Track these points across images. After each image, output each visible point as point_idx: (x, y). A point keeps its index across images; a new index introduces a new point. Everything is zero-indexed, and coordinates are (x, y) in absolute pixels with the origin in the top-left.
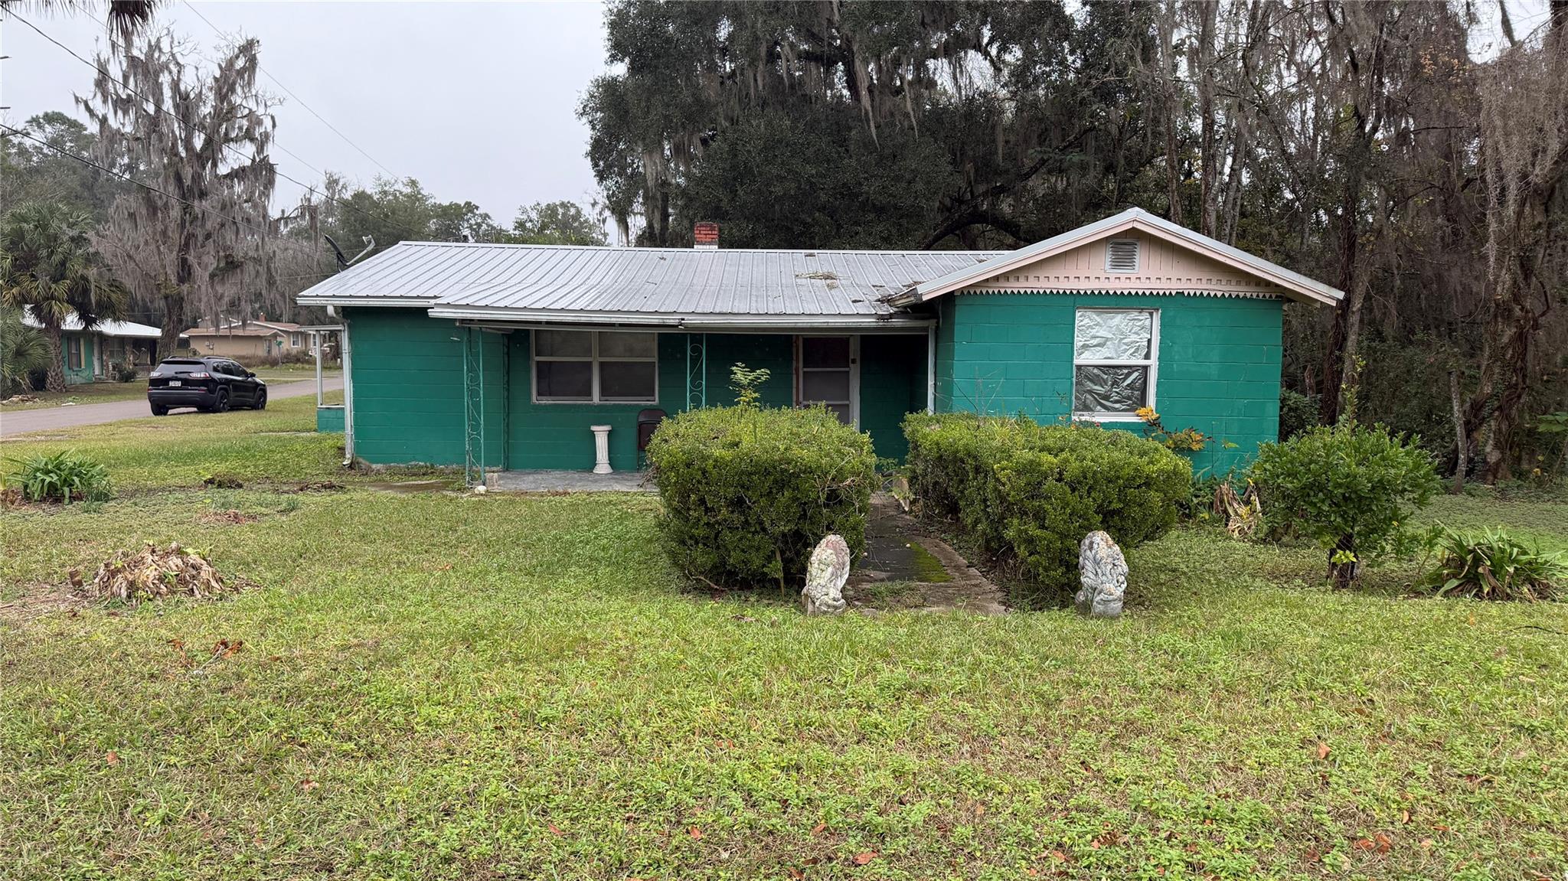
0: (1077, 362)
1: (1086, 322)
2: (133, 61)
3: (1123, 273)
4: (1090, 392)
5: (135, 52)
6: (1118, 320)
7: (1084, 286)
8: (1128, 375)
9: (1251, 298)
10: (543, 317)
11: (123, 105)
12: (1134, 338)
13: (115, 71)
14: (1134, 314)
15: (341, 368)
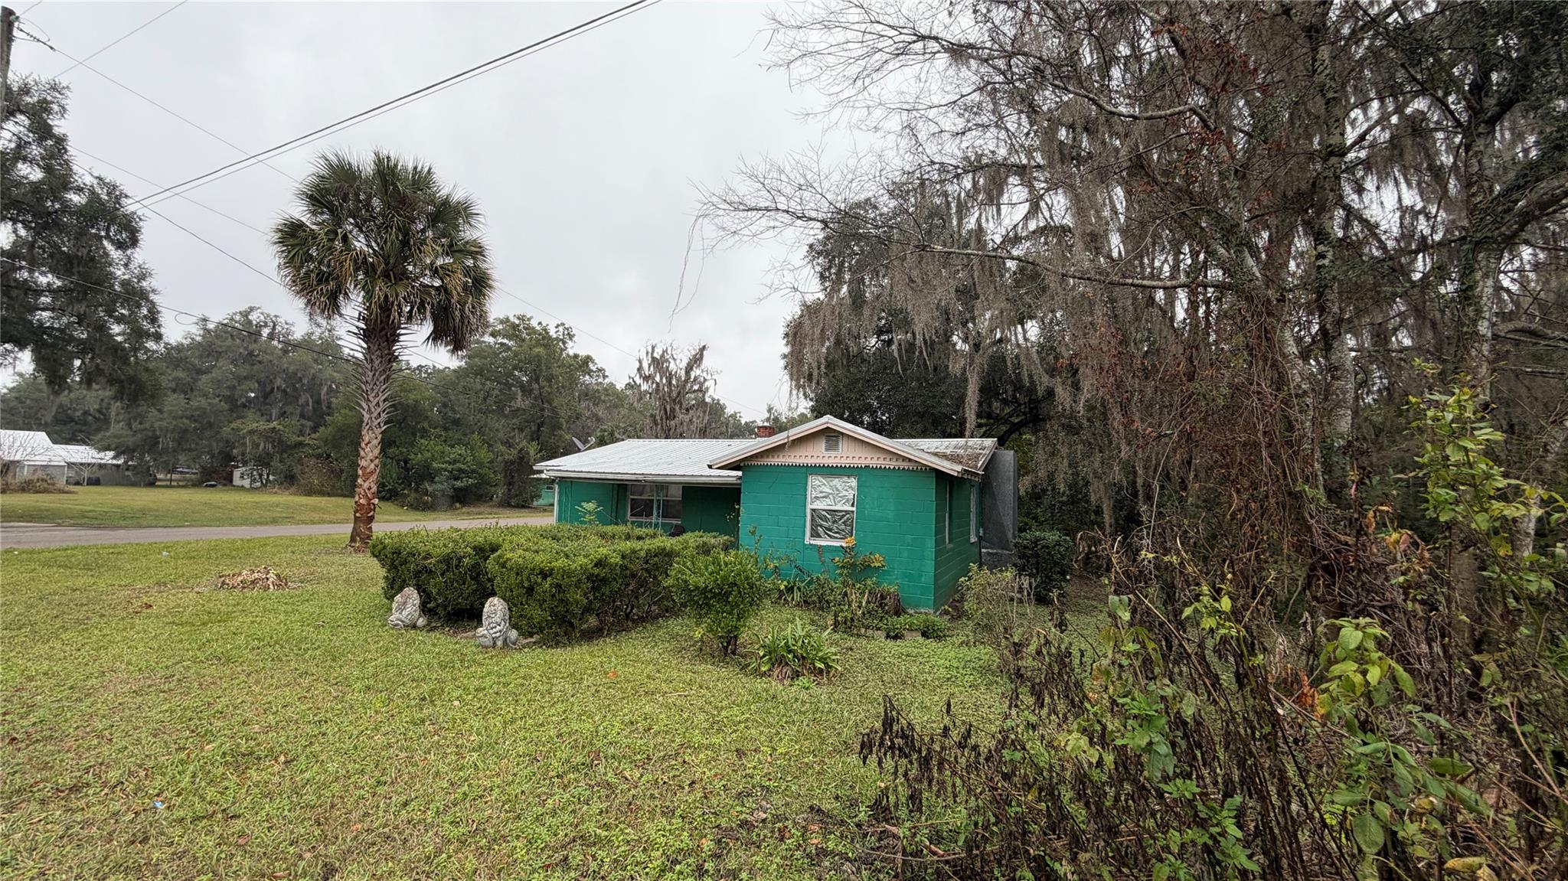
0: (809, 507)
1: (817, 485)
2: (654, 359)
3: (833, 454)
4: (821, 526)
5: (655, 355)
6: (836, 482)
7: (810, 461)
8: (843, 516)
9: (913, 470)
10: (633, 477)
11: (646, 378)
12: (845, 493)
13: (645, 365)
14: (846, 479)
15: (552, 511)
